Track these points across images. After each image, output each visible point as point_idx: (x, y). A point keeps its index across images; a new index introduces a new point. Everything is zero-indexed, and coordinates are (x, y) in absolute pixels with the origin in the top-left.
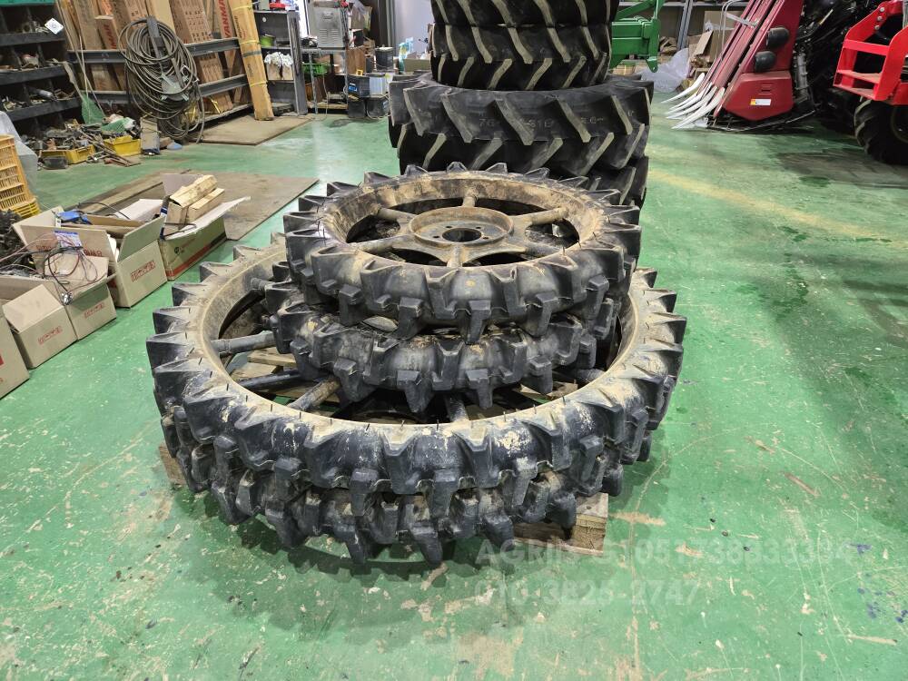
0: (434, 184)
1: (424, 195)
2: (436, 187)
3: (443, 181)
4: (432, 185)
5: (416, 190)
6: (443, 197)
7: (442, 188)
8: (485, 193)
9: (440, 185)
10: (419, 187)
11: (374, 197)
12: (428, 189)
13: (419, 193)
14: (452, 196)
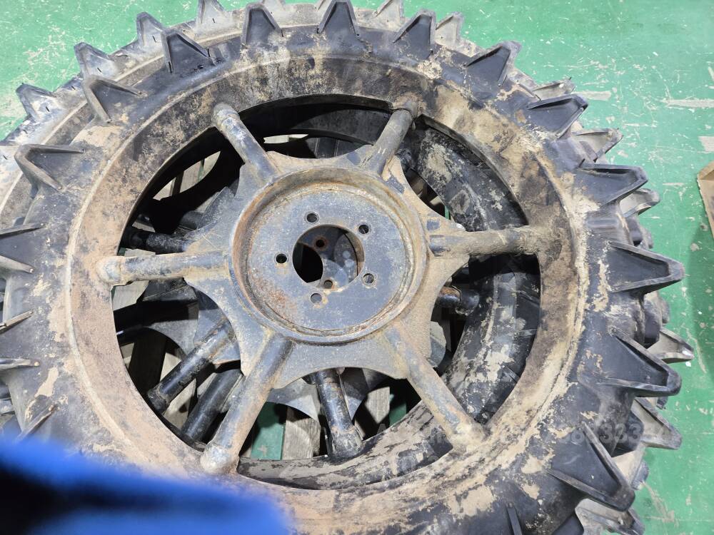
0: (530, 159)
1: (500, 158)
2: (526, 167)
3: (542, 172)
4: (525, 159)
5: (497, 139)
6: (515, 191)
7: (530, 179)
8: (549, 261)
9: (533, 172)
10: (506, 140)
11: (426, 88)
12: (514, 157)
13: (497, 146)
14: (526, 206)
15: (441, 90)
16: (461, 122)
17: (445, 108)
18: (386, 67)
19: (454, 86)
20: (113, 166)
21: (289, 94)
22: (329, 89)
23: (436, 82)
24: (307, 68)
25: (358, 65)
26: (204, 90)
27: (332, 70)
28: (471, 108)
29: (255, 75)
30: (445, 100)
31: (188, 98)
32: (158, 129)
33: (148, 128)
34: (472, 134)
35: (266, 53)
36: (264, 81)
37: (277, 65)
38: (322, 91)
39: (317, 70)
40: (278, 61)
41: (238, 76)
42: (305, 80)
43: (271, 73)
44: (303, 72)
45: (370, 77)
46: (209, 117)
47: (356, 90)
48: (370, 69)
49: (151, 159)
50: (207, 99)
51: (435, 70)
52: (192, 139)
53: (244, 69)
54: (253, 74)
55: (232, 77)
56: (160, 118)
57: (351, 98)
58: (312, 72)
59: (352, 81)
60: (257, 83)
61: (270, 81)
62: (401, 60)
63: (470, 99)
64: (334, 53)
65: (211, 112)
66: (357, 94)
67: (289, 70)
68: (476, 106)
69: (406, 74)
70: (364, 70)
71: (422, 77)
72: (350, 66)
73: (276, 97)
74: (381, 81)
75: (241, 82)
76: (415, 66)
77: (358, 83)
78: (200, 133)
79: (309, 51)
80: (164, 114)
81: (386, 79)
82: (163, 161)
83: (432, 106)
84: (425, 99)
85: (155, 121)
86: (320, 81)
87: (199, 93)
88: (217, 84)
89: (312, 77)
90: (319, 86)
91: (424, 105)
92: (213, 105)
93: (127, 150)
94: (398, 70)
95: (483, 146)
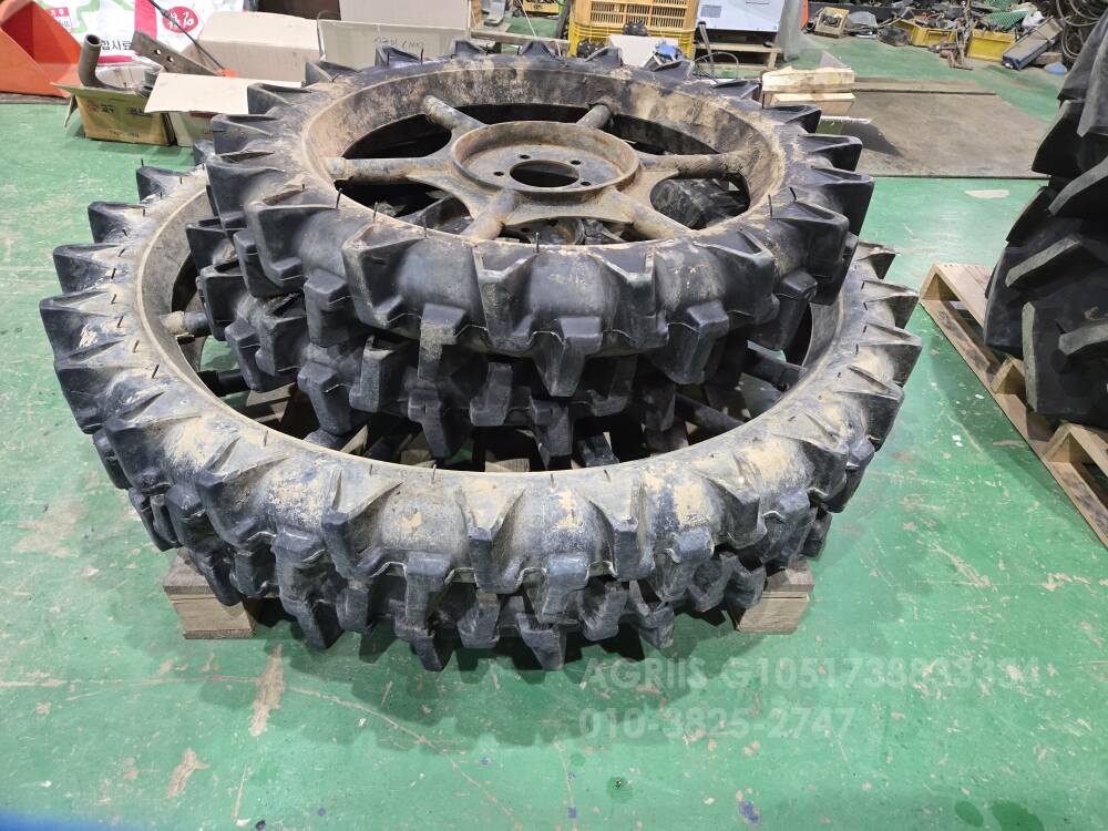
0: (720, 114)
1: (695, 126)
2: (718, 122)
3: (732, 118)
4: (716, 116)
5: (689, 113)
7: (723, 128)
9: (725, 121)
10: (697, 110)
11: (619, 89)
12: (707, 120)
13: (690, 119)
15: (634, 88)
16: (655, 111)
17: (639, 103)
18: (583, 76)
19: (644, 82)
20: (337, 105)
21: (492, 101)
22: (530, 99)
23: (628, 83)
24: (510, 78)
25: (557, 76)
26: (417, 79)
27: (534, 81)
28: (663, 96)
29: (463, 78)
30: (638, 96)
31: (403, 81)
32: (375, 96)
33: (368, 92)
34: (666, 118)
35: (472, 62)
36: (470, 85)
37: (483, 72)
38: (523, 101)
39: (518, 80)
40: (483, 69)
41: (447, 75)
42: (507, 89)
43: (476, 78)
44: (506, 81)
45: (567, 86)
46: (419, 104)
47: (555, 100)
48: (567, 79)
49: (366, 119)
50: (418, 89)
51: (626, 74)
52: (402, 118)
53: (453, 71)
54: (461, 77)
55: (442, 75)
56: (378, 88)
57: (550, 107)
58: (514, 82)
59: (551, 90)
60: (463, 85)
61: (475, 86)
62: (594, 71)
63: (660, 89)
64: (534, 66)
65: (421, 101)
66: (556, 103)
67: (493, 78)
68: (666, 93)
69: (600, 80)
70: (562, 81)
71: (615, 80)
72: (549, 77)
73: (480, 102)
74: (577, 89)
75: (450, 82)
76: (608, 73)
77: (557, 93)
78: (409, 116)
79: (511, 64)
80: (382, 86)
81: (582, 86)
82: (376, 126)
83: (628, 105)
84: (621, 99)
85: (374, 89)
86: (521, 90)
87: (413, 81)
88: (429, 78)
89: (514, 87)
90: (520, 95)
91: (619, 105)
92: (423, 95)
93: (349, 99)
94: (594, 77)
95: (678, 124)
